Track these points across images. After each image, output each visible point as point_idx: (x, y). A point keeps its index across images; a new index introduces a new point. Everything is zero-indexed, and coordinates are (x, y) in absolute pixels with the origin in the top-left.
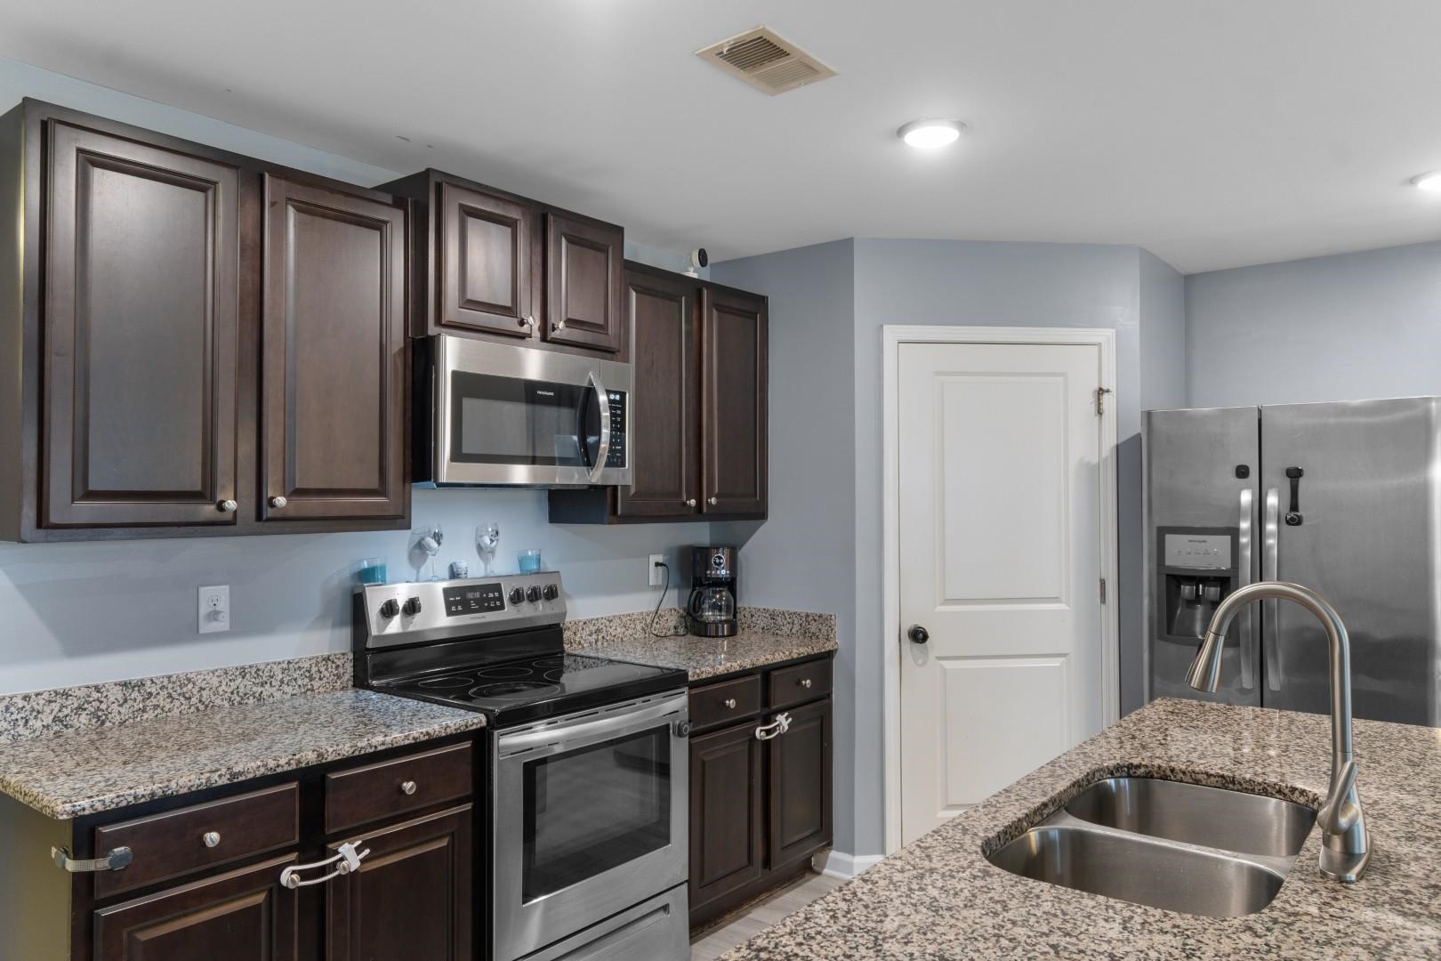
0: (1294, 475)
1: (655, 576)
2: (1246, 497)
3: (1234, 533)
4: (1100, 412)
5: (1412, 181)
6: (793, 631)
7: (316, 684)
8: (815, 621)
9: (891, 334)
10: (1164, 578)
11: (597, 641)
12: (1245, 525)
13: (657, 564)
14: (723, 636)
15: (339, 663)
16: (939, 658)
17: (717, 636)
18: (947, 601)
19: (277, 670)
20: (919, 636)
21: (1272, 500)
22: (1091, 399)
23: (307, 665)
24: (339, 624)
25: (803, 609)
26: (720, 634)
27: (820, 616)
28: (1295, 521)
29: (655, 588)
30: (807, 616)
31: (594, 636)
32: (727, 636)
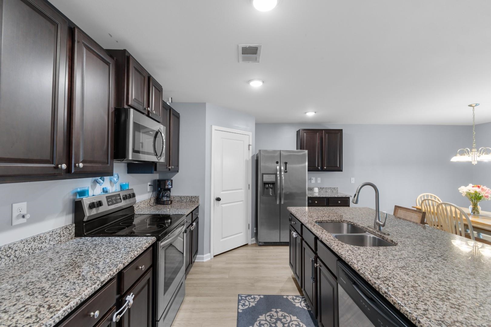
0: (286, 163)
1: (149, 188)
2: (278, 167)
3: (276, 174)
4: (249, 150)
5: (306, 113)
6: (187, 201)
7: (62, 238)
8: (194, 198)
9: (214, 127)
10: (263, 184)
11: (138, 209)
12: (278, 173)
13: (149, 185)
14: (169, 204)
15: (70, 228)
16: (221, 204)
17: (167, 204)
18: (223, 191)
19: (48, 236)
20: (218, 199)
21: (282, 168)
22: (248, 147)
23: (59, 232)
24: (68, 214)
25: (190, 195)
26: (168, 204)
27: (195, 197)
28: (286, 172)
29: (149, 192)
30: (192, 197)
31: (138, 208)
32: (170, 204)
